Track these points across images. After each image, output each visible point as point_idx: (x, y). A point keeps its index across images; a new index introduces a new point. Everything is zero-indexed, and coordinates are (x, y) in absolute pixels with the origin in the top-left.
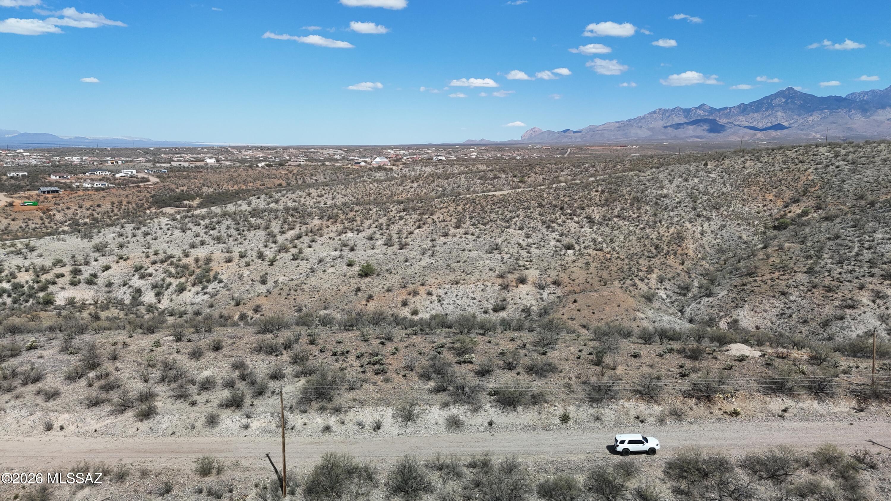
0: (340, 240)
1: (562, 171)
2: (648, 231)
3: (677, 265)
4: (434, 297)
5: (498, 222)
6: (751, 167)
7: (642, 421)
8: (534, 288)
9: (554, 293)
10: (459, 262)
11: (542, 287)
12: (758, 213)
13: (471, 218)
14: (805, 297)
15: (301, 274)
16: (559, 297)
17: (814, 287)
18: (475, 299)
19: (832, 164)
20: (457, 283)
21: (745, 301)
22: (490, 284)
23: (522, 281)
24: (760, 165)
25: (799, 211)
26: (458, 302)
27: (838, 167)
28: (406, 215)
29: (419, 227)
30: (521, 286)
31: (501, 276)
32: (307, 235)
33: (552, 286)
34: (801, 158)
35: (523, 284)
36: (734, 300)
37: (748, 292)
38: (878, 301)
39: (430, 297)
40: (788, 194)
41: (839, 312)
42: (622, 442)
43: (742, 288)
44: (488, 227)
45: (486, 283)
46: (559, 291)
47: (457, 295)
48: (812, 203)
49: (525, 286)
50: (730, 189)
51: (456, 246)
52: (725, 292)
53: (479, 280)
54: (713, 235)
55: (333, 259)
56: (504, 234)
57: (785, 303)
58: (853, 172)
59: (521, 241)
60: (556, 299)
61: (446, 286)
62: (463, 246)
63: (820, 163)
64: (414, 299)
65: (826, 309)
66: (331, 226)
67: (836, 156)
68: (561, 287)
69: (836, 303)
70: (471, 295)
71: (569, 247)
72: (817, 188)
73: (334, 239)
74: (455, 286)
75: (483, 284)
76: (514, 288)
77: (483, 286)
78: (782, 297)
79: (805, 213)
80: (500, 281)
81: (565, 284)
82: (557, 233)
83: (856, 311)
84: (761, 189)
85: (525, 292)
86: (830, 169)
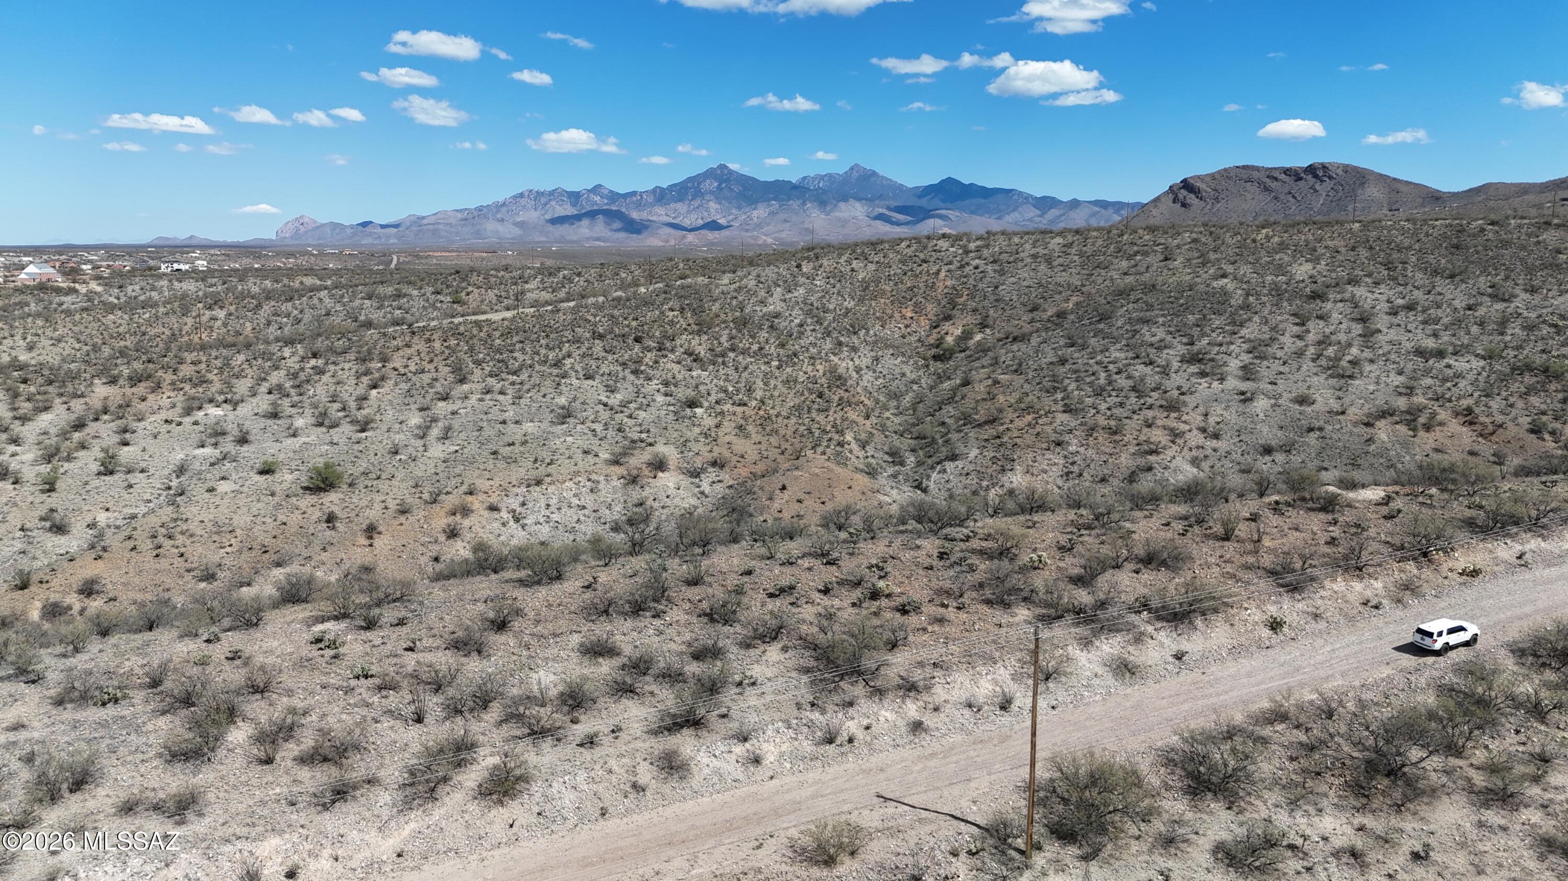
0: (196, 423)
1: (526, 282)
2: (789, 370)
3: (861, 420)
4: (504, 515)
5: (537, 367)
6: (864, 271)
7: (1376, 607)
8: (682, 477)
9: (719, 481)
10: (513, 444)
11: (695, 474)
12: (903, 337)
13: (478, 363)
14: (1088, 445)
15: (149, 501)
16: (731, 487)
17: (1093, 429)
18: (584, 508)
19: (968, 264)
20: (539, 483)
21: (1013, 460)
22: (602, 478)
23: (659, 465)
24: (871, 267)
25: (958, 332)
26: (555, 517)
27: (976, 268)
28: (326, 364)
29: (375, 387)
30: (660, 474)
31: (617, 462)
32: (97, 419)
33: (711, 469)
34: (922, 256)
35: (663, 471)
36: (994, 460)
37: (1009, 446)
38: (1178, 441)
39: (495, 515)
40: (931, 309)
41: (1141, 461)
42: (1440, 634)
43: (998, 441)
44: (524, 376)
45: (594, 477)
46: (725, 476)
47: (548, 505)
48: (971, 319)
49: (666, 474)
50: (852, 303)
51: (485, 417)
52: (977, 451)
53: (577, 473)
54: (871, 373)
55: (212, 465)
56: (563, 387)
57: (1065, 457)
58: (1002, 272)
59: (604, 399)
60: (727, 491)
61: (519, 491)
62: (495, 414)
63: (950, 263)
64: (466, 523)
65: (1123, 459)
66: (151, 397)
67: (967, 252)
68: (727, 469)
69: (1132, 449)
70: (575, 501)
71: (692, 404)
72: (965, 297)
73: (179, 424)
74: (538, 489)
75: (589, 480)
76: (650, 480)
77: (589, 484)
78: (1058, 449)
79: (967, 335)
80: (621, 470)
81: (732, 464)
82: (656, 381)
83: (1162, 456)
84: (892, 302)
85: (671, 485)
86: (967, 269)
